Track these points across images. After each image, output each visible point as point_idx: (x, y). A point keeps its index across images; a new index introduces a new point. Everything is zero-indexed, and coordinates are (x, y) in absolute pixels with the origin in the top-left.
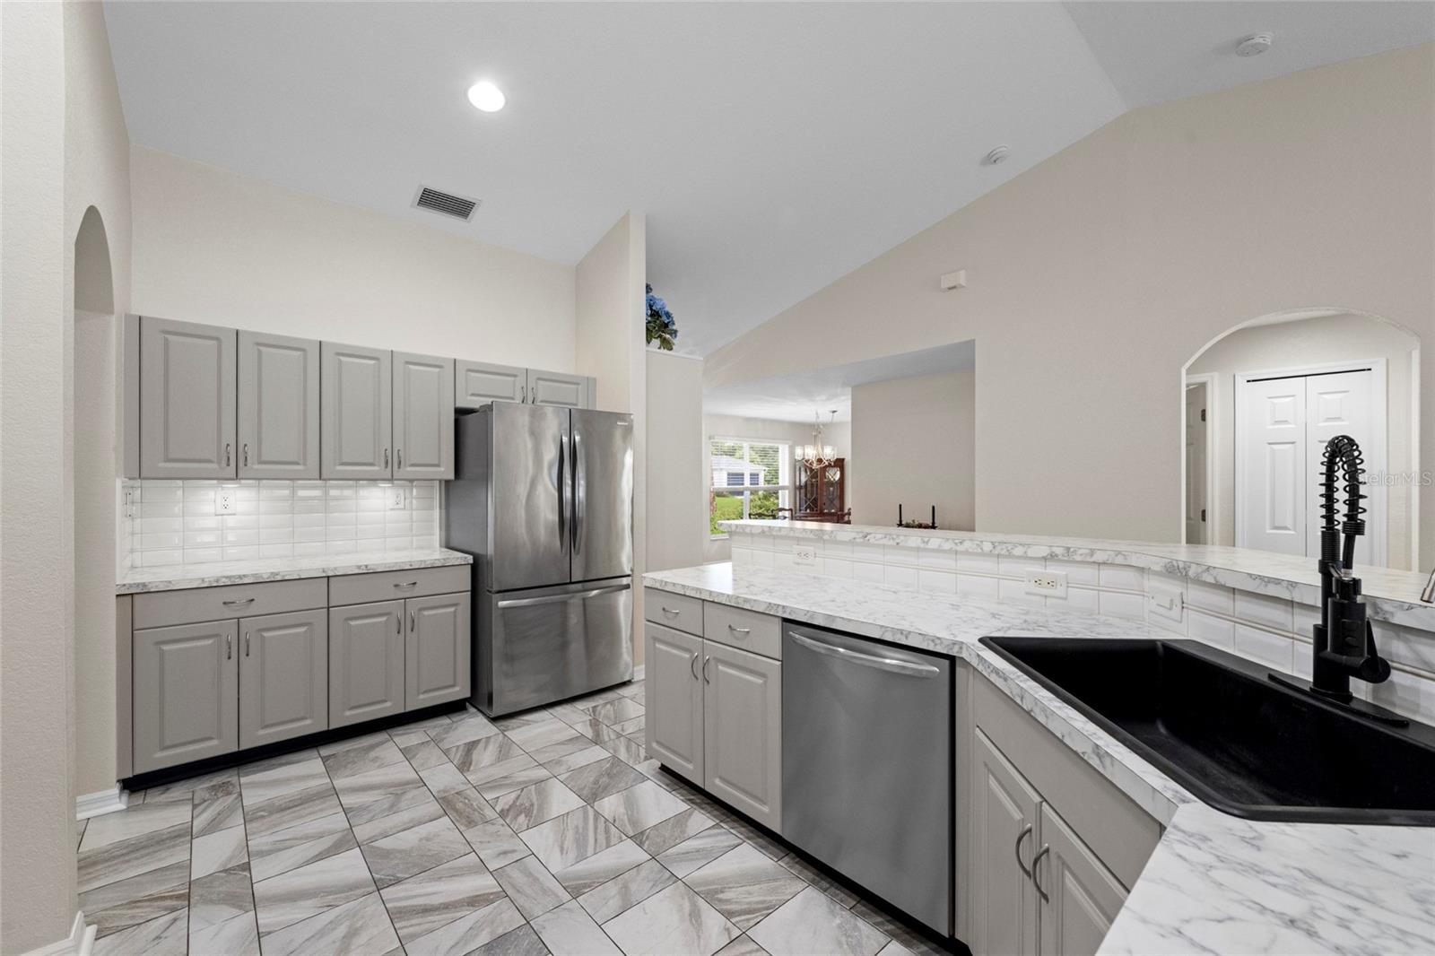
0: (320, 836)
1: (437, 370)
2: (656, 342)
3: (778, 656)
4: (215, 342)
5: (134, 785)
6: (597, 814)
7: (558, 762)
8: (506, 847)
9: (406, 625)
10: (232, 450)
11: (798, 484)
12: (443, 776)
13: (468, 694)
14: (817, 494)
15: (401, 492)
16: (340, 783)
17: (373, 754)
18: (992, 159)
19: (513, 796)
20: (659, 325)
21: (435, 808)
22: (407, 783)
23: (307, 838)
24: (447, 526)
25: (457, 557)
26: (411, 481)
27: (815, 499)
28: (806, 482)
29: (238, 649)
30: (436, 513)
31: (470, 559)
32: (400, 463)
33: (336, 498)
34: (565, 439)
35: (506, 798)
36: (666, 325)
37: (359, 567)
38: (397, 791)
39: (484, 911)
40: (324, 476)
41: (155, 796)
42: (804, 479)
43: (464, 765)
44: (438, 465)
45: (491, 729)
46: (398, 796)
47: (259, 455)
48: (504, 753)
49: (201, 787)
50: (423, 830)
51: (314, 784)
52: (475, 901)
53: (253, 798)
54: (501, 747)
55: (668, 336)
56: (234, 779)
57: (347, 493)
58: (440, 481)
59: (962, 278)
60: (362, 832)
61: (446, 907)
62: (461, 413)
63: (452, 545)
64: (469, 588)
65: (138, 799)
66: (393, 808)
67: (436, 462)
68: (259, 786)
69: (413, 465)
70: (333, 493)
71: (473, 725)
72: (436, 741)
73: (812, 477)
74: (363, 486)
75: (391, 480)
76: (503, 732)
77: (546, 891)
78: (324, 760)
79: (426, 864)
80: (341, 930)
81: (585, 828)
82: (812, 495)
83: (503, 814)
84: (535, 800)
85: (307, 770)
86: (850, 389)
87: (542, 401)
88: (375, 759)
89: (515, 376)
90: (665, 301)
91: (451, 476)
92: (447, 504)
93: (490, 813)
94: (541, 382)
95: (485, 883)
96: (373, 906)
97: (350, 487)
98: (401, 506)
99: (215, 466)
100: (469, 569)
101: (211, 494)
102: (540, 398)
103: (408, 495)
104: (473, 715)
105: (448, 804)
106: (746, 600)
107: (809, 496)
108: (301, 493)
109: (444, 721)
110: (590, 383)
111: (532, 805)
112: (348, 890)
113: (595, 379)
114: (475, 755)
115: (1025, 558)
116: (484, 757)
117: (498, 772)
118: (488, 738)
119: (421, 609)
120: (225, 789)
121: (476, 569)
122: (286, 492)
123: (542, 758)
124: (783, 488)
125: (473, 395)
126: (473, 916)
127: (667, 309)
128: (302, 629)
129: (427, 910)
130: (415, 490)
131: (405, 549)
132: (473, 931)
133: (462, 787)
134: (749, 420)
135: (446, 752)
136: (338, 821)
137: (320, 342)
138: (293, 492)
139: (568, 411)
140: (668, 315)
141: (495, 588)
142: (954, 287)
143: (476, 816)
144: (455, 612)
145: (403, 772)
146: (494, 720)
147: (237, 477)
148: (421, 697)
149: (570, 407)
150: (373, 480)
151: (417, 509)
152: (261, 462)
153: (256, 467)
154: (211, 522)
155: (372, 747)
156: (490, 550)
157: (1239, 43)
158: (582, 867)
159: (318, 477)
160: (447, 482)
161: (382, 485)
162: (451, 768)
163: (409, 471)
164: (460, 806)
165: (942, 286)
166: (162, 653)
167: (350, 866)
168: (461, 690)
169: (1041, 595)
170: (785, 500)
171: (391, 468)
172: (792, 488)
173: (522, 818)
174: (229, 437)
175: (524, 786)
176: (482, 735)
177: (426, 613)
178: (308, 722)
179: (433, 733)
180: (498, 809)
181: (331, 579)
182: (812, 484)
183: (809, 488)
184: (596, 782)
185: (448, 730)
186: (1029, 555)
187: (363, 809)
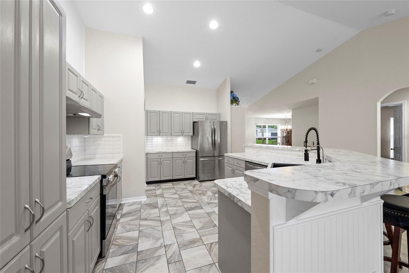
0: (172, 192)
1: (189, 115)
2: (234, 104)
3: (244, 168)
4: (156, 113)
5: (148, 183)
6: (215, 196)
7: (210, 189)
8: (199, 197)
9: (185, 162)
10: (159, 131)
11: (283, 136)
12: (190, 188)
13: (195, 177)
14: (289, 139)
15: (184, 138)
16: (174, 187)
17: (179, 184)
18: (319, 51)
19: (201, 192)
20: (235, 100)
21: (188, 191)
22: (185, 188)
23: (170, 192)
24: (192, 145)
25: (193, 150)
26: (186, 136)
27: (289, 140)
28: (286, 135)
29: (160, 163)
30: (190, 142)
31: (195, 151)
32: (183, 132)
33: (174, 139)
34: (213, 127)
35: (200, 192)
36: (237, 100)
37: (177, 151)
38: (183, 189)
39: (194, 204)
40: (172, 135)
41: (150, 185)
42: (285, 134)
43: (194, 187)
44: (190, 133)
45: (199, 183)
46: (183, 190)
47: (162, 132)
48: (201, 186)
49: (156, 185)
50: (187, 194)
51: (171, 186)
52: (193, 202)
53: (163, 187)
54: (200, 185)
55: (238, 102)
56: (160, 184)
57: (175, 138)
58: (191, 136)
59: (315, 81)
60: (178, 193)
61: (189, 202)
62: (194, 122)
63: (193, 148)
64: (195, 156)
65: (148, 185)
66: (182, 191)
67: (190, 132)
68: (164, 185)
69: (185, 133)
70: (173, 138)
71: (196, 182)
72: (190, 183)
73: (288, 134)
74: (178, 137)
75: (182, 136)
76: (201, 184)
77: (204, 203)
78: (172, 184)
79: (187, 197)
80: (175, 202)
81: (212, 197)
82: (288, 139)
83: (199, 194)
84: (205, 193)
85: (170, 185)
86: (291, 110)
87: (210, 119)
88: (180, 185)
89: (204, 114)
90: (236, 94)
91: (192, 135)
92: (192, 140)
93: (197, 193)
94: (209, 115)
95: (195, 201)
96: (179, 200)
97: (175, 137)
98: (184, 141)
99: (156, 134)
100: (195, 153)
101: (155, 138)
102: (209, 119)
103: (185, 138)
104: (196, 181)
105: (190, 191)
106: (240, 158)
107: (287, 139)
108: (168, 138)
109: (191, 181)
110: (219, 115)
111: (204, 193)
112: (176, 198)
113: (220, 114)
114: (196, 186)
115: (295, 151)
116: (197, 187)
117: (199, 189)
118: (198, 184)
119: (187, 160)
120: (159, 185)
121: (197, 153)
122: (166, 138)
123: (207, 188)
124: (279, 137)
125: (196, 119)
126: (193, 204)
127: (237, 96)
128: (169, 161)
129: (186, 202)
130: (186, 138)
131: (185, 149)
132: (193, 205)
133: (193, 190)
134: (267, 119)
135: (191, 185)
136: (175, 191)
137: (171, 112)
138: (167, 138)
139: (213, 121)
140: (237, 98)
141: (200, 156)
142: (313, 83)
143: (195, 193)
144: (193, 161)
145: (184, 186)
146: (200, 181)
147: (159, 135)
148: (187, 176)
149: (214, 120)
150: (179, 136)
151: (187, 141)
152: (163, 133)
153: (162, 134)
154: (155, 143)
155: (179, 183)
156: (199, 149)
157: (385, 13)
158: (211, 201)
159: (171, 135)
160: (192, 136)
161: (181, 137)
162: (192, 187)
163: (185, 134)
164: (192, 192)
165: (309, 83)
166: (151, 163)
167: (176, 196)
168: (194, 176)
169: (298, 158)
170: (279, 140)
171: (182, 134)
172: (281, 137)
173: (202, 195)
174: (158, 129)
175: (203, 191)
176: (198, 183)
177: (188, 160)
178: (170, 177)
179: (189, 182)
180: (198, 193)
181: (173, 153)
182: (288, 136)
183: (287, 137)
184: (216, 192)
185: (192, 182)
186: (296, 150)
187: (178, 190)
